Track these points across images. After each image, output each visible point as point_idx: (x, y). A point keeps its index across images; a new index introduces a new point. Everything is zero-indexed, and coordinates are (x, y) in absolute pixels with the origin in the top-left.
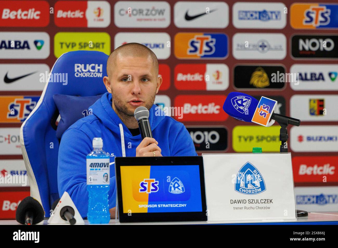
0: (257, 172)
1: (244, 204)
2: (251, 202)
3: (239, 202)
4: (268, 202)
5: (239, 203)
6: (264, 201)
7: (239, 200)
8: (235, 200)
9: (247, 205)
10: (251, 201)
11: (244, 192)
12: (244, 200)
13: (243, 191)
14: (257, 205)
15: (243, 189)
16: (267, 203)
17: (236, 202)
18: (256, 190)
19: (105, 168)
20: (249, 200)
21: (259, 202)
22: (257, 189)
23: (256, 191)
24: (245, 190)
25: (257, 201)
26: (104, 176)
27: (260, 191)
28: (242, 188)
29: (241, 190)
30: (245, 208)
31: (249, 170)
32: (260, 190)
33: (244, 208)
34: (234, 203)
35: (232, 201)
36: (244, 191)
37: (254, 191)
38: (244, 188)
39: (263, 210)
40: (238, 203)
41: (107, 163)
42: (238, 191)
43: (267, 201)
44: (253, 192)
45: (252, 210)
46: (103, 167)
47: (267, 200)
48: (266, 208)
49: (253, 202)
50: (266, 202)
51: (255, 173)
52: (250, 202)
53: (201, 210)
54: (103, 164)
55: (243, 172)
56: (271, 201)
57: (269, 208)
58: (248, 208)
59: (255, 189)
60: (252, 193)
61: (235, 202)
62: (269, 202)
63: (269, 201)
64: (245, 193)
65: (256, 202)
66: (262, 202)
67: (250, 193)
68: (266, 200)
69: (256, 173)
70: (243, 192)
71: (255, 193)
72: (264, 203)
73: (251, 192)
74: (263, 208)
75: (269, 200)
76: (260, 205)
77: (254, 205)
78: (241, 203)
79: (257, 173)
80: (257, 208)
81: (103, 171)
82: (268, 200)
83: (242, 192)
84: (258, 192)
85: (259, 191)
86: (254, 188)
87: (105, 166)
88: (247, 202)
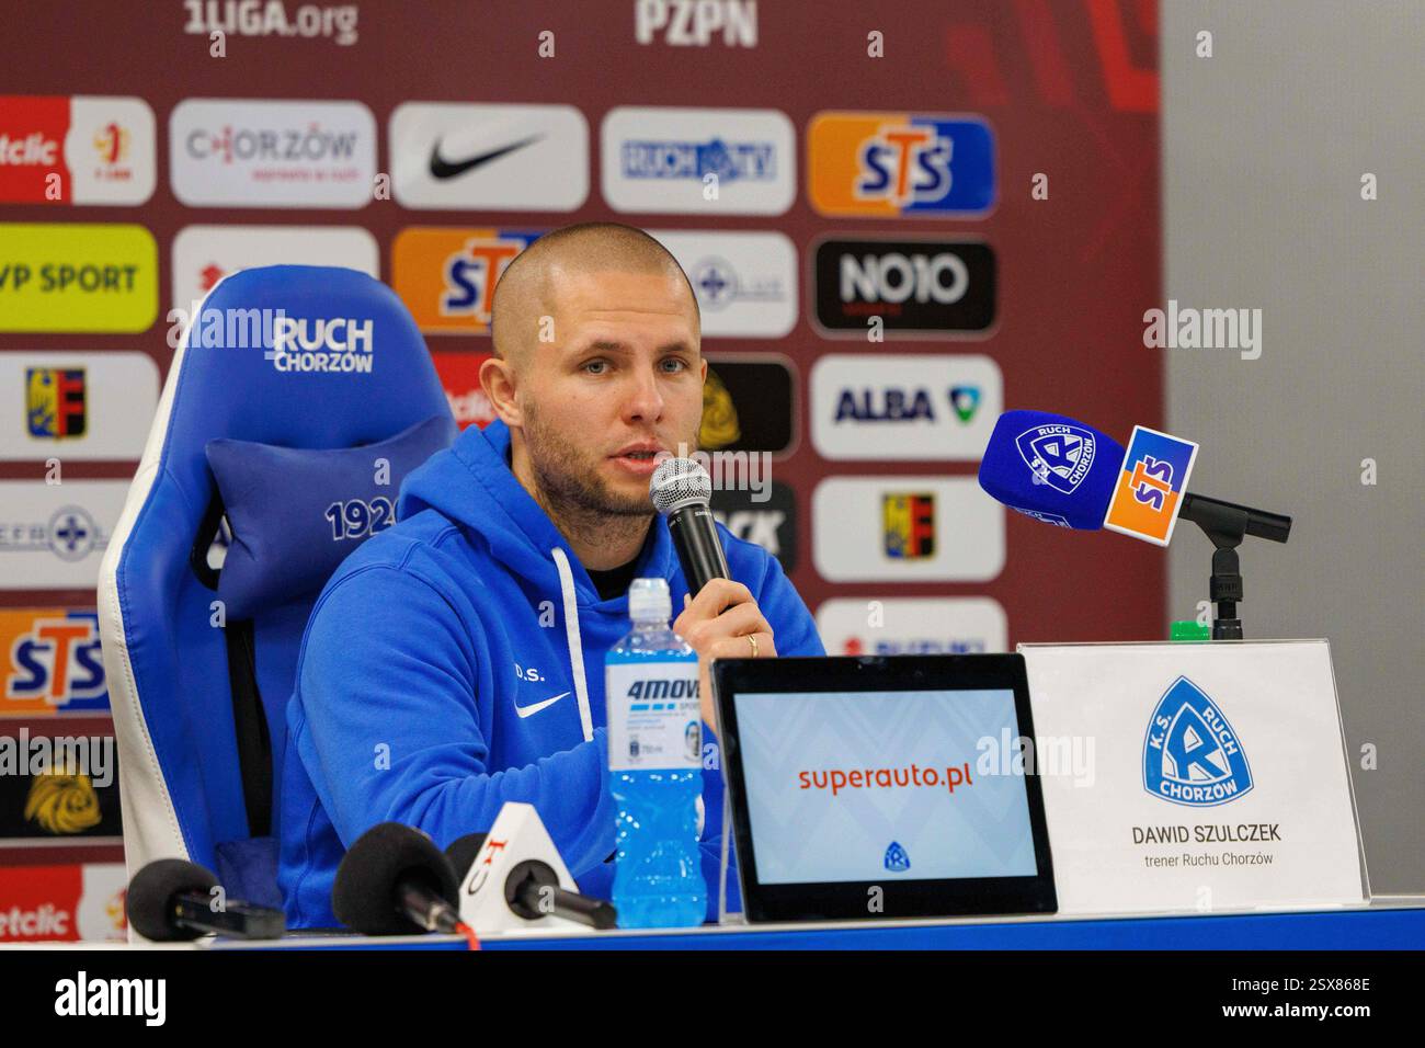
0: (1217, 715)
1: (1183, 844)
2: (1206, 834)
3: (1165, 835)
4: (1265, 836)
5: (1165, 839)
6: (1250, 830)
7: (1164, 831)
8: (1150, 830)
9: (1194, 848)
11: (1179, 796)
12: (1179, 828)
13: (1175, 794)
14: (1228, 846)
15: (1173, 785)
16: (1263, 839)
17: (1153, 837)
18: (1218, 786)
20: (1199, 830)
21: (1234, 835)
22: (1221, 783)
23: (1219, 792)
24: (1180, 787)
25: (1227, 829)
27: (1233, 794)
28: (1171, 781)
29: (1167, 788)
30: (1187, 859)
31: (1187, 708)
32: (1232, 787)
33: (1180, 861)
34: (1145, 840)
35: (1138, 833)
36: (1178, 791)
37: (1212, 794)
38: (1177, 779)
39: (1247, 867)
40: (1161, 839)
42: (1156, 791)
43: (1262, 832)
44: (1208, 798)
45: (1210, 867)
47: (1261, 826)
48: (1260, 860)
49: (1213, 836)
50: (1257, 835)
51: (1209, 720)
52: (1200, 838)
53: (1032, 871)
55: (1169, 718)
56: (1273, 832)
57: (1268, 859)
58: (1197, 862)
59: (1215, 784)
60: (1205, 802)
61: (1148, 838)
62: (1269, 835)
63: (1266, 832)
64: (1182, 799)
65: (1222, 836)
66: (1243, 836)
67: (1199, 801)
68: (1256, 826)
69: (1212, 720)
70: (1172, 794)
71: (1216, 799)
72: (1251, 839)
73: (1200, 796)
74: (1250, 859)
75: (1267, 829)
76: (1238, 849)
77: (1216, 849)
78: (1169, 839)
79: (1217, 720)
80: (1227, 859)
82: (1264, 829)
83: (1169, 796)
85: (1229, 793)
86: (1209, 778)
88: (1193, 835)
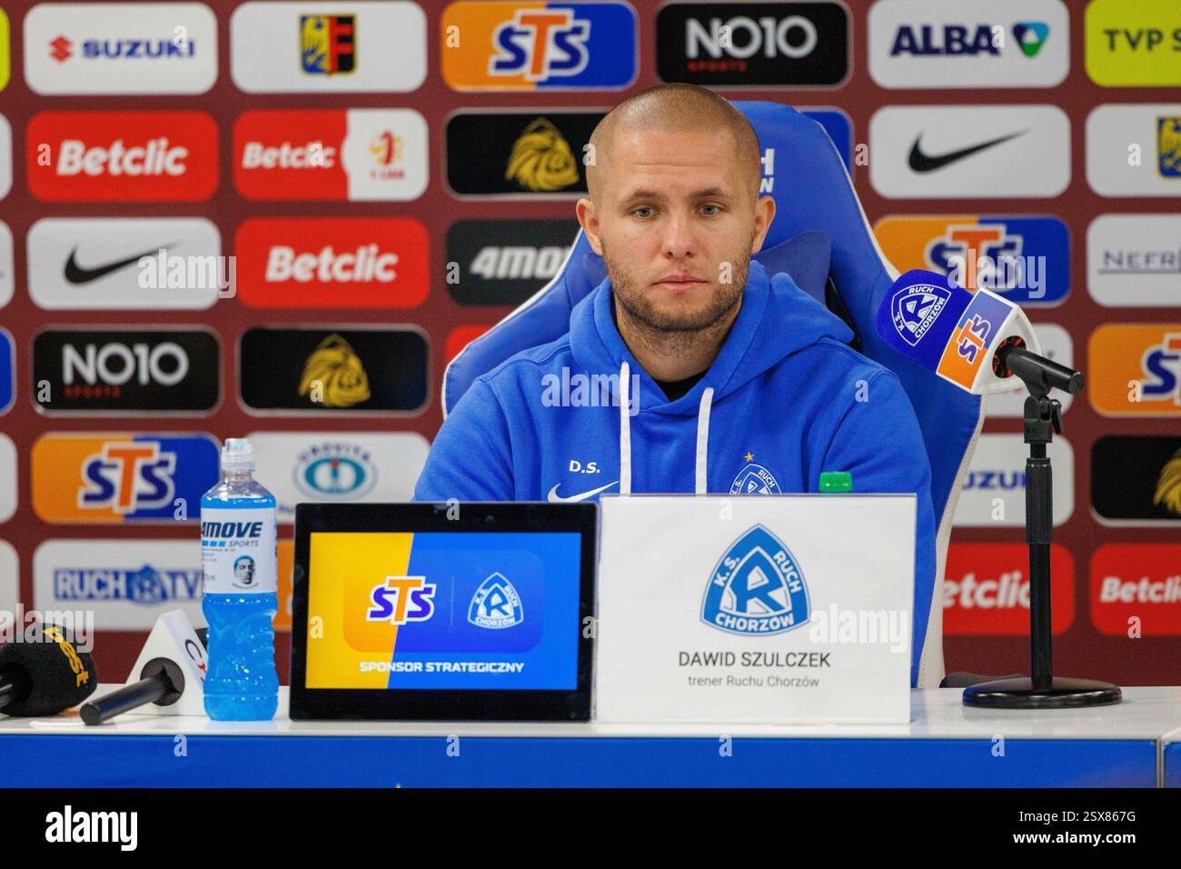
0: (788, 558)
1: (727, 668)
2: (750, 660)
3: (711, 659)
4: (814, 663)
5: (711, 663)
6: (800, 657)
7: (711, 655)
8: (696, 654)
9: (738, 671)
10: (753, 658)
11: (732, 626)
12: (727, 654)
13: (729, 625)
14: (774, 670)
15: (729, 617)
16: (811, 665)
17: (699, 661)
18: (775, 619)
19: (240, 539)
20: (746, 656)
21: (782, 661)
22: (778, 616)
23: (775, 624)
24: (734, 619)
25: (775, 657)
26: (236, 566)
27: (789, 626)
28: (727, 614)
29: (723, 619)
30: (730, 680)
32: (790, 619)
33: (724, 682)
34: (690, 662)
35: (684, 657)
36: (733, 623)
37: (768, 625)
38: (734, 612)
39: (792, 688)
40: (707, 663)
41: (248, 525)
42: (710, 621)
43: (811, 660)
44: (762, 628)
45: (754, 689)
46: (234, 538)
47: (811, 655)
48: (805, 683)
49: (761, 661)
50: (807, 661)
51: (779, 562)
52: (746, 662)
53: (571, 684)
54: (233, 525)
55: (738, 559)
56: (823, 660)
57: (815, 683)
58: (742, 683)
59: (772, 617)
60: (759, 631)
61: (693, 661)
62: (818, 662)
63: (816, 660)
64: (735, 629)
65: (769, 662)
66: (791, 662)
67: (753, 631)
68: (805, 655)
69: (782, 563)
70: (726, 625)
71: (770, 630)
72: (799, 665)
73: (755, 627)
74: (795, 682)
75: (818, 657)
76: (785, 672)
77: (760, 672)
78: (714, 663)
79: (788, 562)
80: (772, 681)
81: (232, 550)
82: (814, 657)
83: (723, 626)
84: (782, 627)
85: (785, 625)
86: (768, 612)
87: (241, 534)
88: (739, 659)
